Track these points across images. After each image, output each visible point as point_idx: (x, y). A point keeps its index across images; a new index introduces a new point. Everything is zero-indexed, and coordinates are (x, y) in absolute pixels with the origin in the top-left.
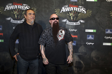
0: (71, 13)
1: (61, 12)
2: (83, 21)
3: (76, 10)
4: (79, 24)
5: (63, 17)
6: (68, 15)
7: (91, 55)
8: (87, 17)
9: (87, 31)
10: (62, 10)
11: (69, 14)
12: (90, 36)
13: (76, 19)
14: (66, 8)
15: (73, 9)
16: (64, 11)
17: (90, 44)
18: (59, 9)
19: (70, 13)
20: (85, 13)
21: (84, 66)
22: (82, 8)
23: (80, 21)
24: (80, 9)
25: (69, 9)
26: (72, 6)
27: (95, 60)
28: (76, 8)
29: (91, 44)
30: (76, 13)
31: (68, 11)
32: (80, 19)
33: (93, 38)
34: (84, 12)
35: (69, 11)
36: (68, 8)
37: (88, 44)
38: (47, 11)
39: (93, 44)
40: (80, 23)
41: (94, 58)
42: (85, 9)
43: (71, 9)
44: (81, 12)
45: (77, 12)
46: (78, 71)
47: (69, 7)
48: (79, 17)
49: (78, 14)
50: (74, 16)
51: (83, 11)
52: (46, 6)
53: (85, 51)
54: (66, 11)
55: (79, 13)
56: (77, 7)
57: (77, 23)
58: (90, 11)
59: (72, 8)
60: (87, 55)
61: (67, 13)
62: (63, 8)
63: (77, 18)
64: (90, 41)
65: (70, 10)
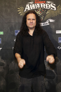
1: (25, 11)
2: (52, 20)
3: (43, 7)
4: (48, 24)
9: (58, 32)
10: (26, 9)
13: (44, 18)
14: (31, 5)
15: (40, 5)
16: (29, 9)
18: (22, 8)
20: (54, 10)
21: (56, 75)
22: (50, 3)
23: (49, 21)
24: (48, 5)
25: (35, 6)
26: (38, 2)
28: (43, 5)
31: (34, 8)
32: (49, 18)
36: (33, 5)
38: (9, 10)
40: (49, 22)
42: (55, 5)
43: (38, 6)
45: (44, 9)
46: (49, 82)
47: (34, 3)
48: (47, 16)
49: (46, 12)
50: (41, 15)
52: (7, 4)
54: (32, 9)
56: (44, 3)
57: (46, 23)
59: (38, 4)
62: (28, 5)
63: (46, 17)
65: (36, 8)
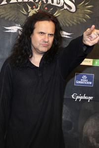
0: (32, 9)
2: (65, 33)
3: (47, 0)
5: (10, 19)
6: (25, 13)
7: (85, 131)
8: (77, 24)
11: (27, 9)
12: (84, 77)
17: (81, 98)
19: (29, 8)
20: (72, 11)
27: (95, 144)
29: (85, 97)
30: (48, 10)
31: (26, 0)
33: (91, 83)
34: (70, 8)
35: (28, 2)
37: (78, 97)
39: (91, 98)
41: (92, 140)
44: (63, 6)
51: (66, 4)
53: (68, 119)
55: (56, 8)
58: (88, 5)
60: (73, 128)
61: (21, 6)
64: (83, 90)
